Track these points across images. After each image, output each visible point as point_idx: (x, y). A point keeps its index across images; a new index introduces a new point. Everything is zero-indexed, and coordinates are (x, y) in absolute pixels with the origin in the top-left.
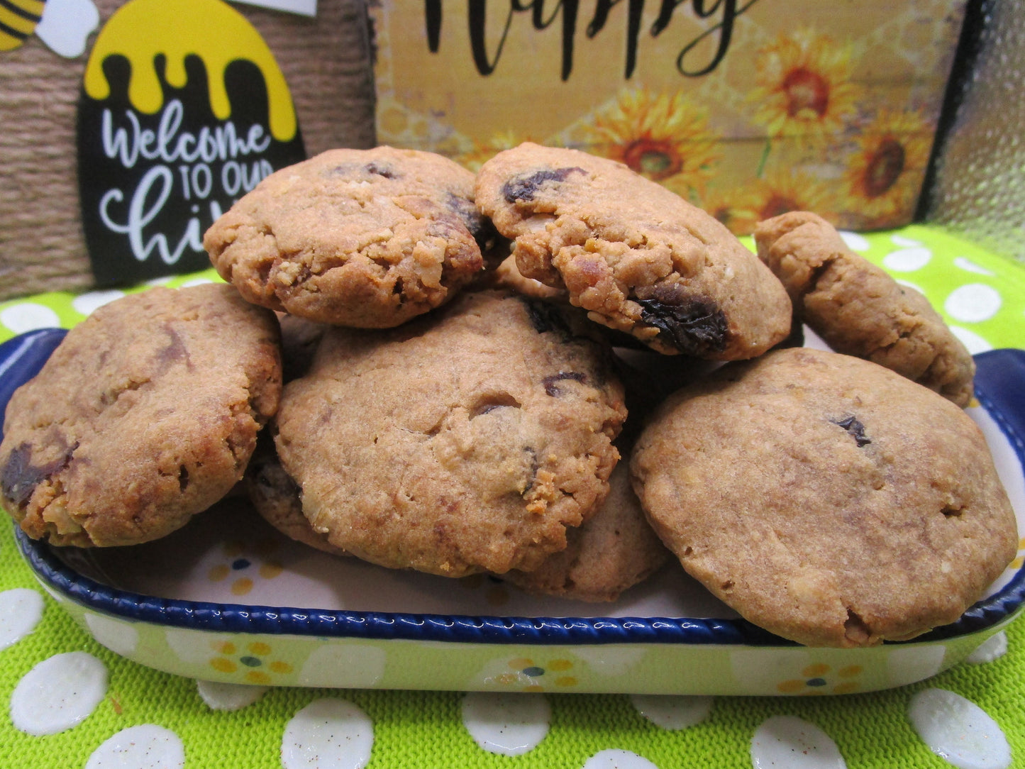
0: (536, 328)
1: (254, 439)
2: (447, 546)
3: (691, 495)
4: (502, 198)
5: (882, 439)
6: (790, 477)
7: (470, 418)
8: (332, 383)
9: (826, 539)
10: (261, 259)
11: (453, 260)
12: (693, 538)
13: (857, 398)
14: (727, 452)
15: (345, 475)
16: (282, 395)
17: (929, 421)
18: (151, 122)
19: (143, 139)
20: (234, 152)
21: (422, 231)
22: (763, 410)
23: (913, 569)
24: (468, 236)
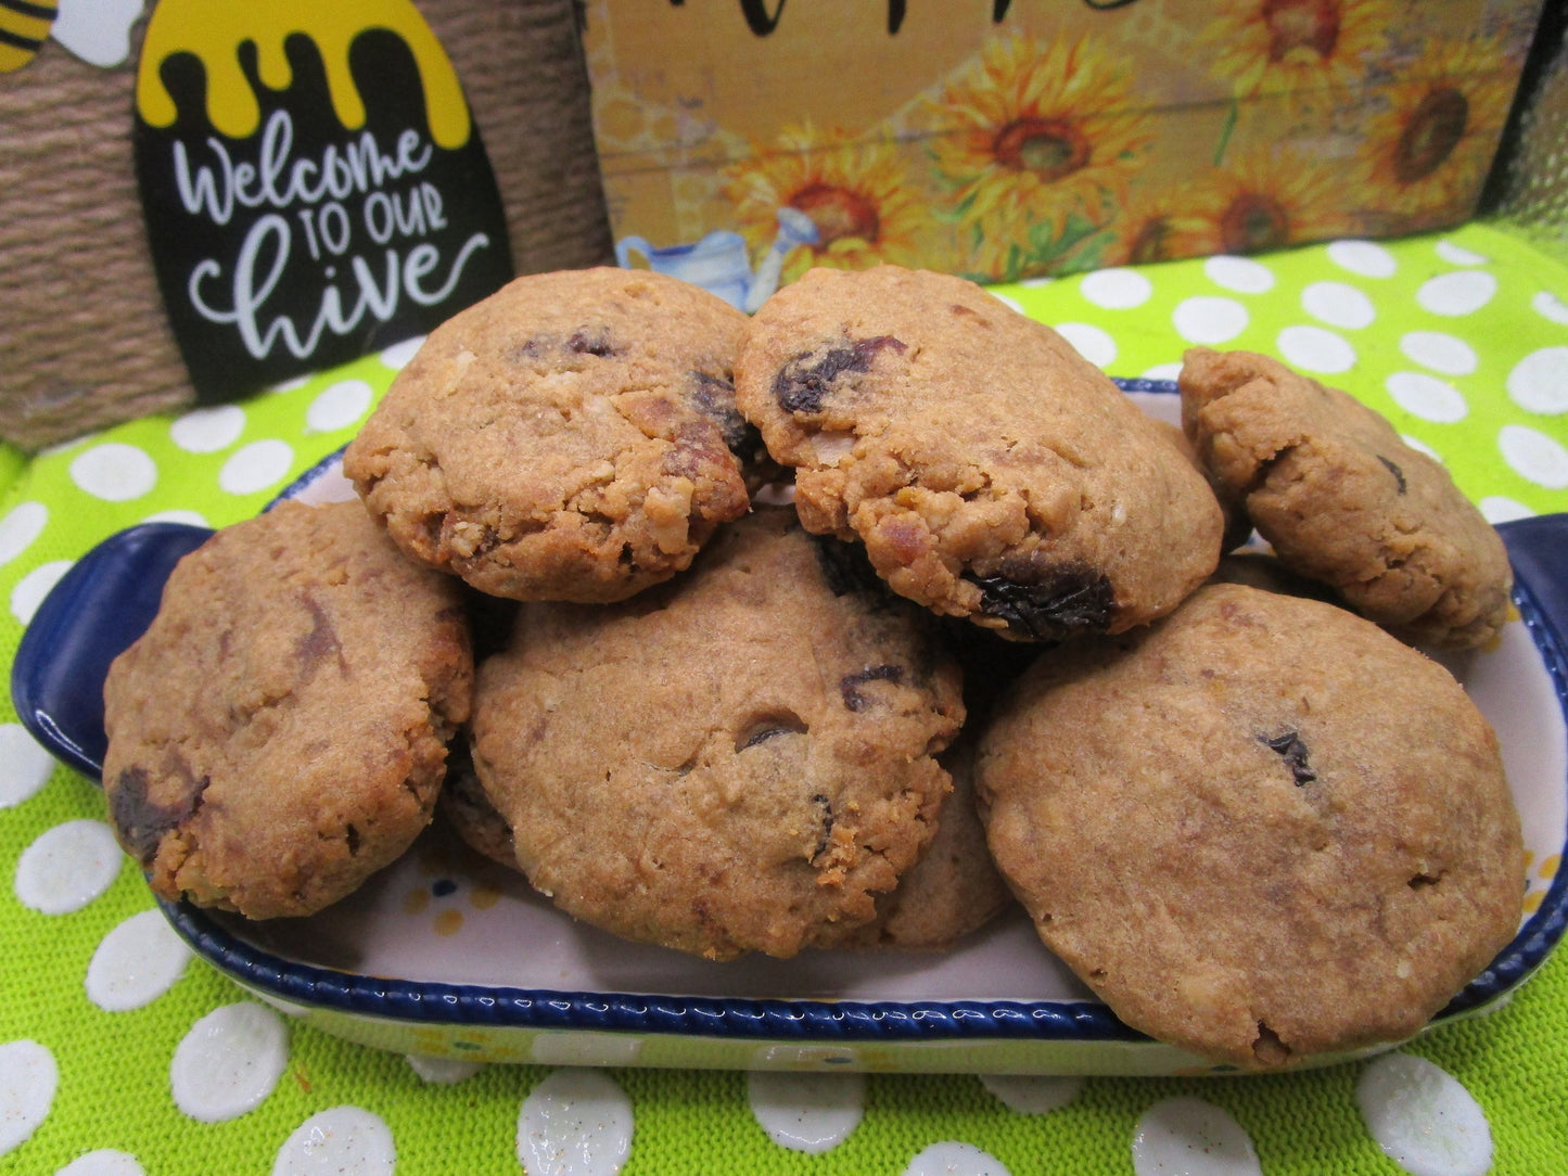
0: (832, 588)
1: (441, 770)
2: (712, 929)
3: (1052, 843)
4: (774, 401)
5: (1332, 774)
6: (1194, 825)
7: (738, 750)
8: (544, 678)
9: (1238, 923)
10: (426, 511)
11: (704, 509)
12: (1053, 903)
13: (1304, 700)
14: (1106, 780)
15: (569, 822)
16: (474, 690)
17: (1408, 738)
18: (245, 151)
19: (237, 178)
20: (378, 178)
21: (657, 467)
22: (1164, 716)
23: (1357, 971)
24: (726, 466)
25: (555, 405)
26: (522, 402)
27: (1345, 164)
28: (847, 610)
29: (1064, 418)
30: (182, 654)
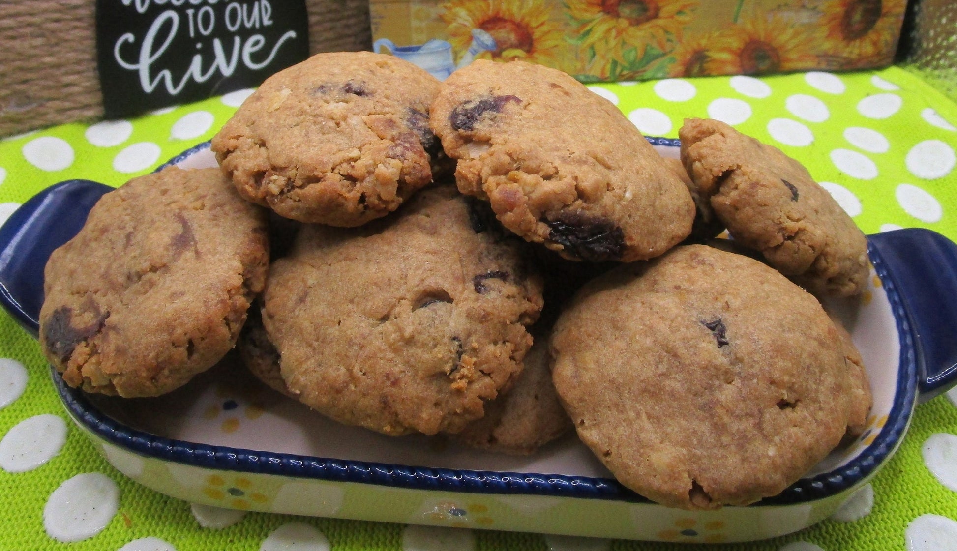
0: (474, 229)
1: (245, 316)
2: (389, 413)
3: (587, 377)
4: (449, 124)
5: (738, 342)
6: (662, 368)
7: (413, 310)
8: (308, 269)
9: (683, 423)
10: (256, 169)
11: (407, 177)
12: (585, 413)
13: (727, 302)
14: (618, 343)
15: (314, 349)
16: (269, 274)
17: (782, 326)
21: (383, 153)
22: (651, 309)
23: (746, 451)
24: (421, 156)
25: (333, 119)
26: (315, 116)
27: (811, 27)
28: (481, 241)
29: (603, 144)
30: (102, 244)
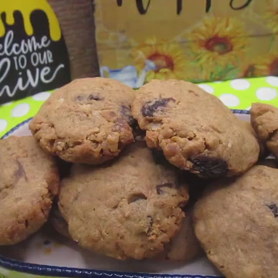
0: (155, 163)
1: (51, 207)
2: (120, 251)
3: (211, 231)
4: (141, 113)
6: (248, 227)
7: (129, 203)
8: (78, 183)
9: (259, 253)
10: (50, 138)
11: (122, 141)
12: (211, 248)
14: (225, 215)
15: (83, 222)
16: (60, 187)
20: (35, 48)
21: (110, 129)
22: (241, 199)
24: (128, 130)
25: (85, 113)
26: (76, 112)
28: (158, 167)
29: (216, 120)
